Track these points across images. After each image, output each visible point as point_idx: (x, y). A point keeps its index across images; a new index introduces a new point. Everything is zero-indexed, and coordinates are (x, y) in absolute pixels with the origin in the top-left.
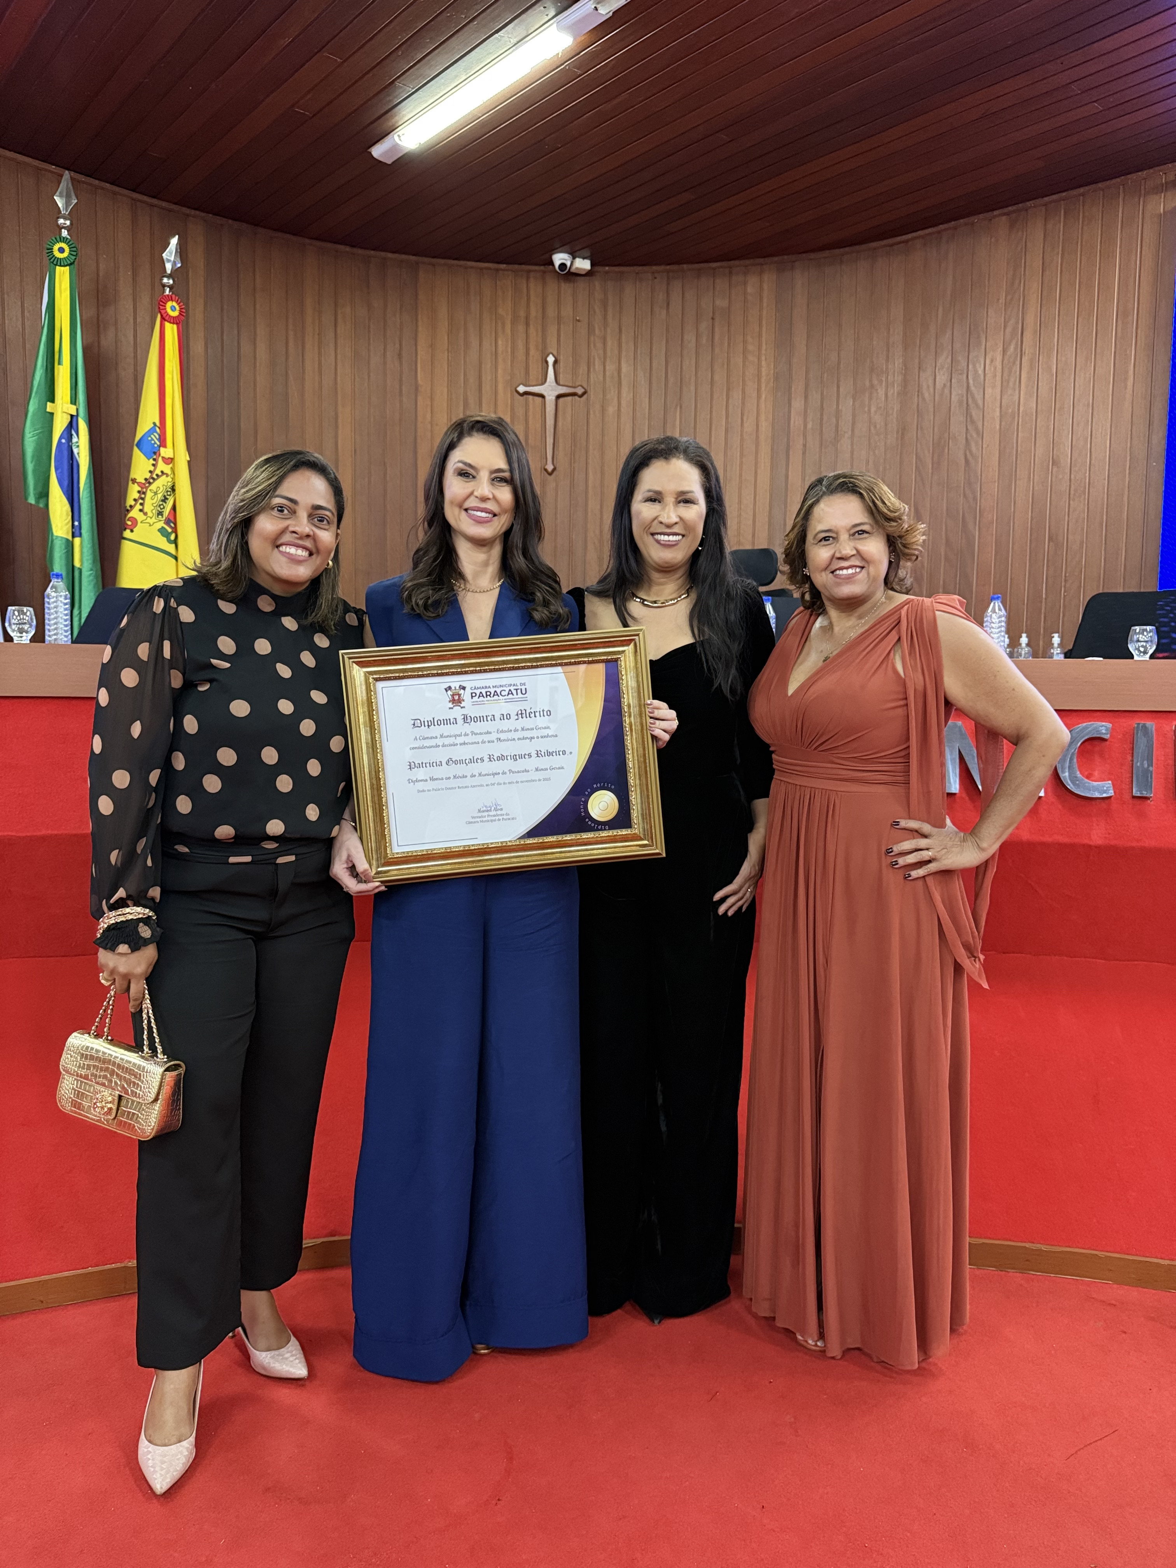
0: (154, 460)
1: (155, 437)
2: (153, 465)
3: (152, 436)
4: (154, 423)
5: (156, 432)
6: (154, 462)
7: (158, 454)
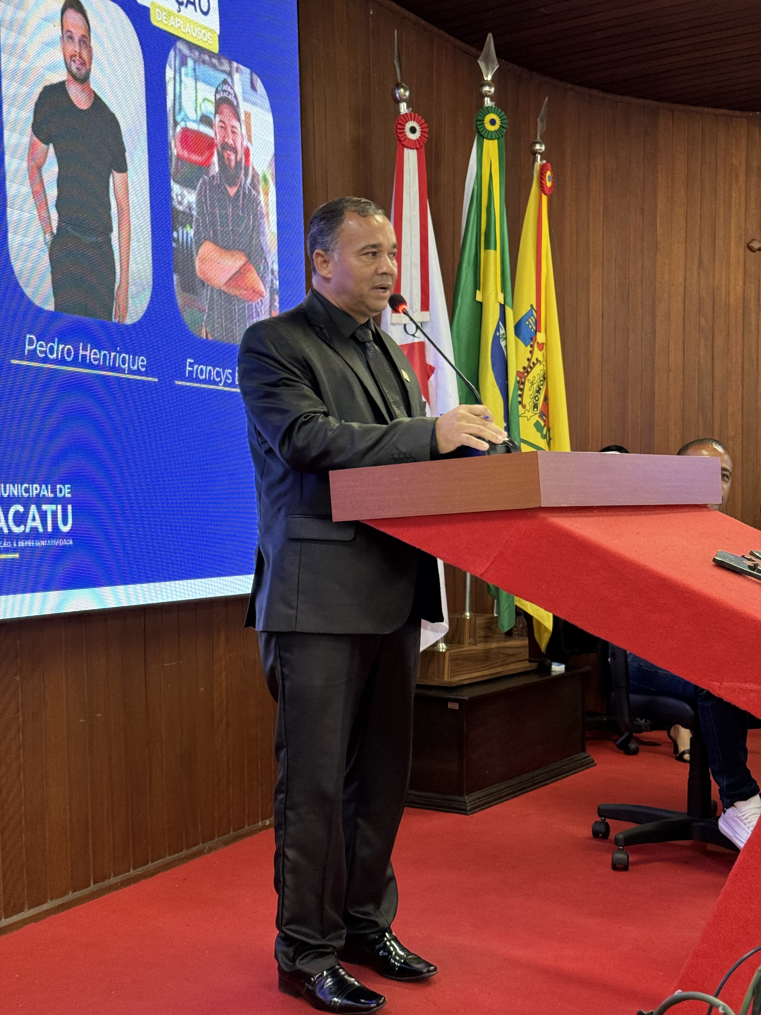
0: (532, 346)
1: (532, 320)
2: (531, 352)
3: (530, 320)
4: (532, 306)
5: (533, 316)
6: (531, 349)
7: (534, 339)
